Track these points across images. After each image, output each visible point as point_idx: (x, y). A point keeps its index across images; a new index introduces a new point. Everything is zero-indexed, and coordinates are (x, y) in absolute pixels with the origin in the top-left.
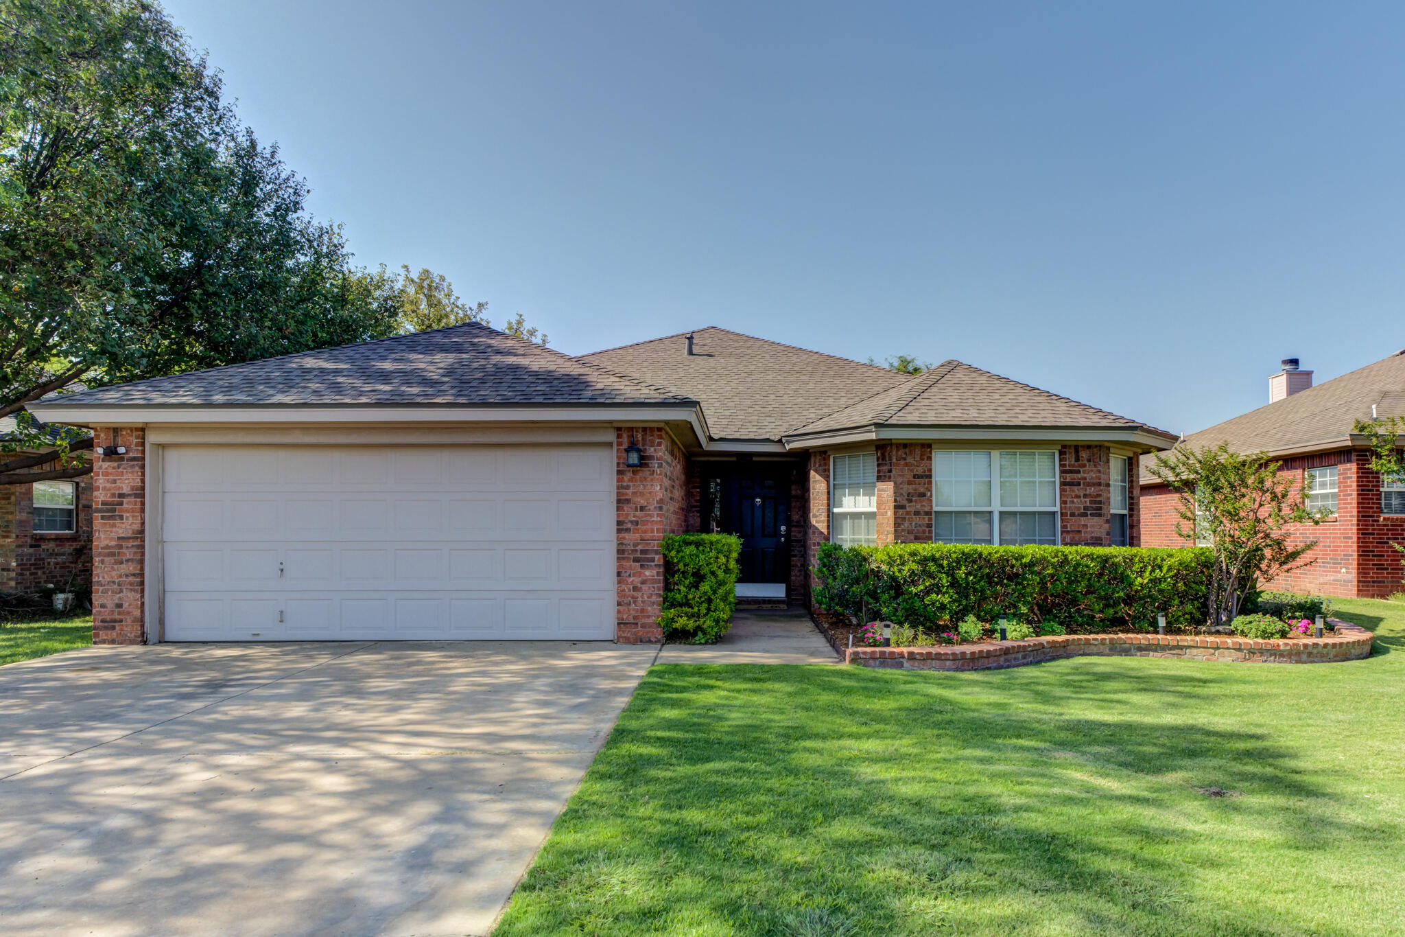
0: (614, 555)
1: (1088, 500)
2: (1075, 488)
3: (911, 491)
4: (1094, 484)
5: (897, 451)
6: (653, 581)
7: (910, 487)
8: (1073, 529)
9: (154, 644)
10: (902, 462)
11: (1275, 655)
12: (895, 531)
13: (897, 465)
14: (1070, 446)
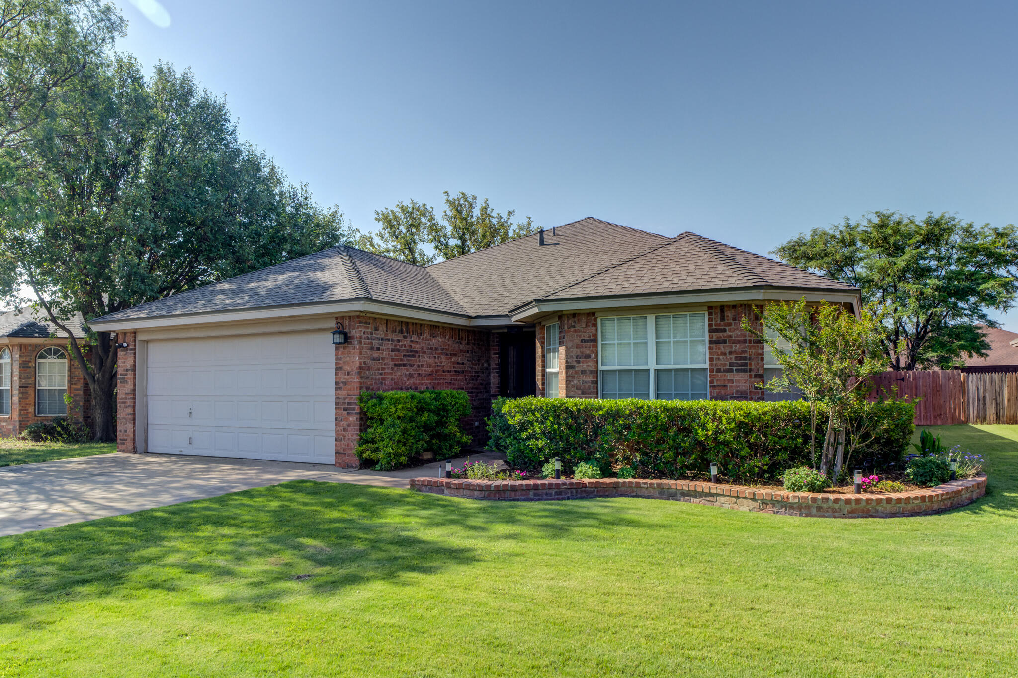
0: (333, 405)
1: (733, 356)
2: (721, 346)
3: (579, 353)
4: (739, 342)
5: (568, 320)
6: (355, 425)
7: (578, 350)
8: (719, 383)
9: (140, 454)
10: (572, 330)
11: (786, 506)
12: (566, 387)
13: (568, 332)
14: (716, 307)
